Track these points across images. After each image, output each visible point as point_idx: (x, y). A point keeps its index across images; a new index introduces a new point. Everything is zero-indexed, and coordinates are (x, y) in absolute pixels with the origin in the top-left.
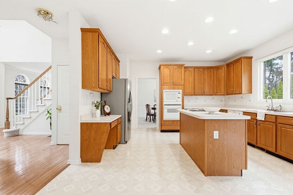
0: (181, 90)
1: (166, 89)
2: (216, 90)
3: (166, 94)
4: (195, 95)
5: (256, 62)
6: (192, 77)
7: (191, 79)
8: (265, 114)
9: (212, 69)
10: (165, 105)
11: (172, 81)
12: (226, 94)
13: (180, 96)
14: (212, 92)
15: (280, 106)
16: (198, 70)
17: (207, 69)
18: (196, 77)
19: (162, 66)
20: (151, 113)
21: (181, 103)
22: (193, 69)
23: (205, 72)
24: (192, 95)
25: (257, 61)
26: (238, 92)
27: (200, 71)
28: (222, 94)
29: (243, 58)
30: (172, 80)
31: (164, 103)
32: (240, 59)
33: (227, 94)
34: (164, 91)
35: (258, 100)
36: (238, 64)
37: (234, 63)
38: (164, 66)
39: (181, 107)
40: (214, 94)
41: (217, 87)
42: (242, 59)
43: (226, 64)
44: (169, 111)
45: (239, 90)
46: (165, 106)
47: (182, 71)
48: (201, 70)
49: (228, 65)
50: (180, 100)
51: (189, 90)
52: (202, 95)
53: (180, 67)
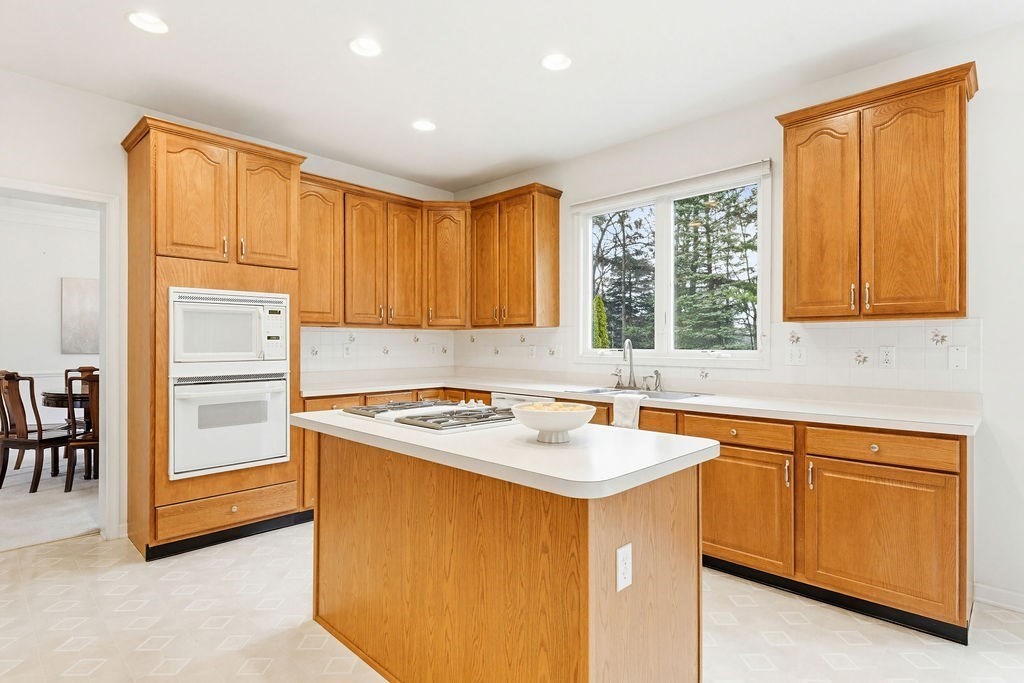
0: (287, 296)
1: (192, 286)
2: (432, 304)
3: (186, 312)
4: (346, 323)
5: (573, 214)
6: (337, 231)
7: (332, 243)
8: (642, 408)
9: (419, 211)
10: (183, 381)
11: (233, 243)
12: (468, 324)
13: (281, 325)
14: (418, 315)
15: (656, 372)
16: (363, 204)
17: (398, 207)
18: (354, 237)
19: (157, 127)
20: (40, 430)
21: (284, 367)
22: (340, 194)
23: (391, 218)
24: (334, 324)
25: (577, 210)
26: (522, 321)
27: (371, 209)
28: (457, 321)
29: (539, 191)
30: (233, 235)
31: (175, 372)
32: (529, 189)
33: (475, 326)
34: (173, 297)
35: (581, 352)
36: (521, 208)
37: (504, 204)
38: (173, 137)
39: (283, 387)
40: (425, 324)
41: (436, 292)
42: (536, 194)
43: (471, 202)
44: (210, 417)
45: (523, 311)
46: (177, 393)
47: (288, 188)
48: (374, 204)
49: (481, 209)
50: (282, 348)
51: (324, 296)
52: (379, 325)
53: (280, 167)
